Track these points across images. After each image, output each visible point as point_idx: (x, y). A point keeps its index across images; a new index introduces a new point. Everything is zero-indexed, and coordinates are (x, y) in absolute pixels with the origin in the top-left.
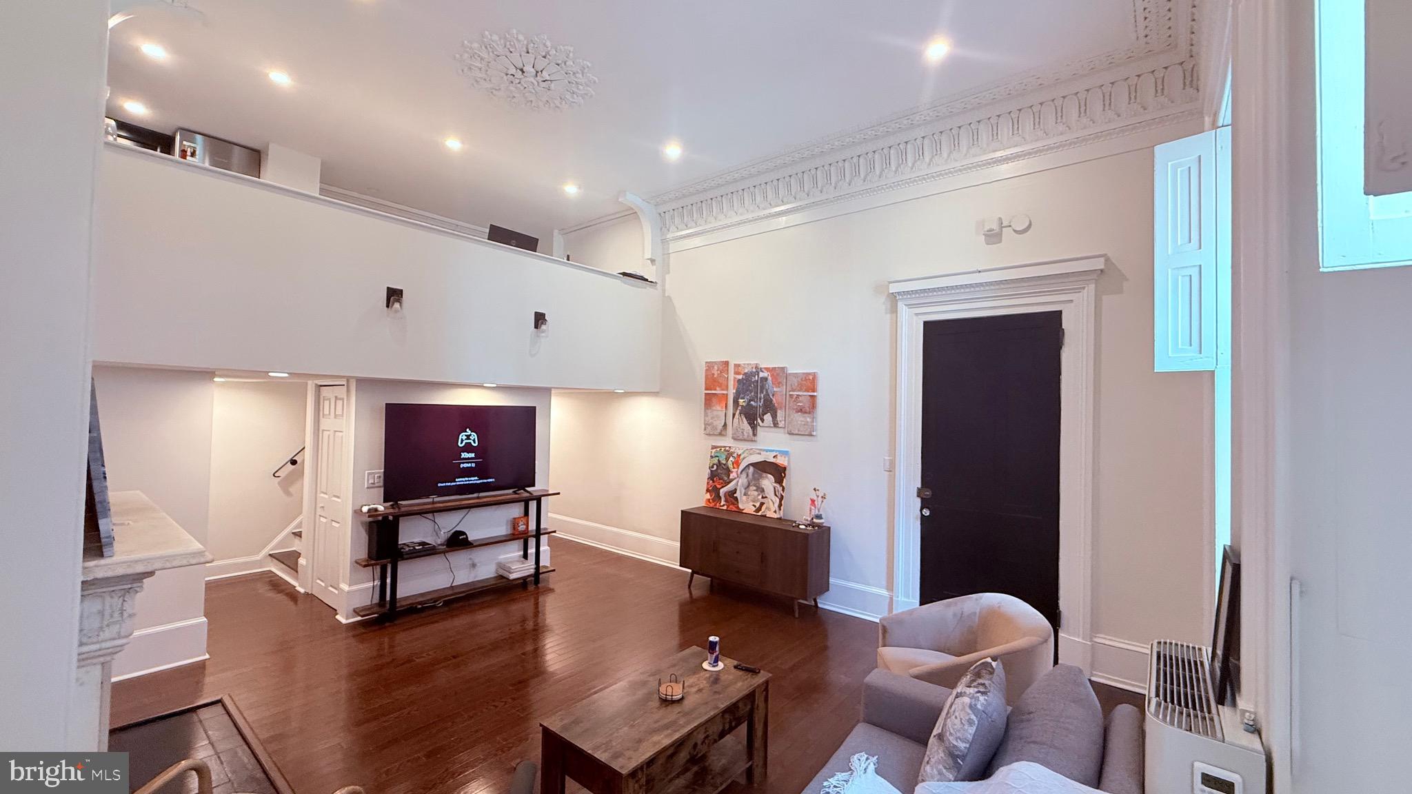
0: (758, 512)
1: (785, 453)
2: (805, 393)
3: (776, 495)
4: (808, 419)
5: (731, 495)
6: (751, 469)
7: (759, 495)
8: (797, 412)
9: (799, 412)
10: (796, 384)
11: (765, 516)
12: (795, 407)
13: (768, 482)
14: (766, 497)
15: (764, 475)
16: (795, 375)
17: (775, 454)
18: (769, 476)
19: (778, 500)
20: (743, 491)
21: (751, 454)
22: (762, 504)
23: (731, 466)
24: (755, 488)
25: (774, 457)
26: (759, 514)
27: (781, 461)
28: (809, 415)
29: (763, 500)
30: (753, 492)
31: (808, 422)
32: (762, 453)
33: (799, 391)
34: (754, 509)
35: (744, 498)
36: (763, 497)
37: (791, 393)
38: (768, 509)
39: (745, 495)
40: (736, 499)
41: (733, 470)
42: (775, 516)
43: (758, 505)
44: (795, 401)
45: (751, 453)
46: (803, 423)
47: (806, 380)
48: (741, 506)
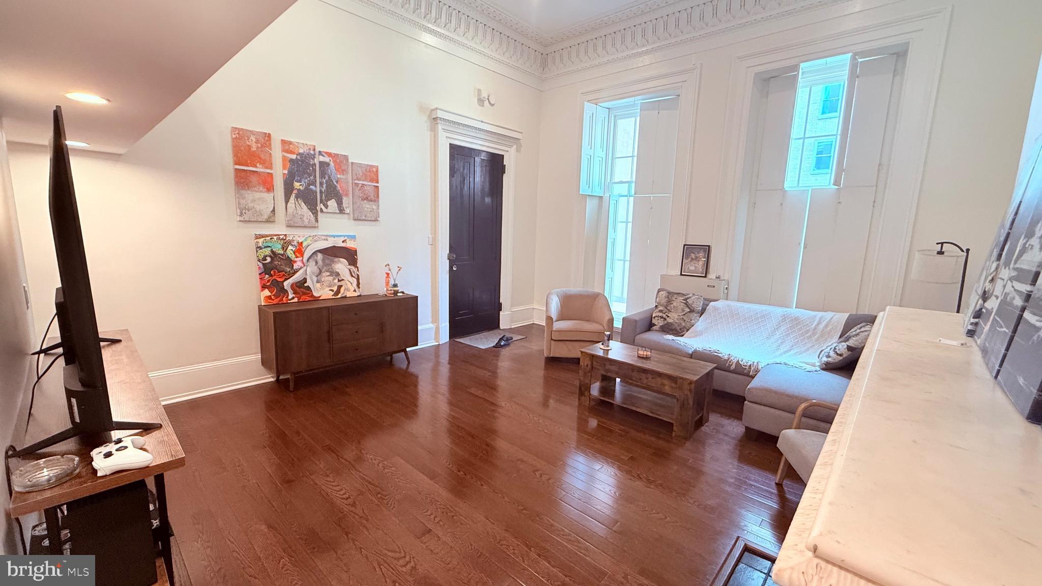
0: (338, 295)
1: (353, 238)
2: (369, 184)
3: (352, 276)
4: (374, 207)
5: (301, 287)
6: (320, 256)
7: (334, 279)
8: (363, 199)
9: (365, 199)
10: (361, 174)
11: (345, 297)
12: (361, 195)
13: (341, 266)
14: (343, 280)
15: (336, 259)
16: (360, 165)
17: (343, 239)
18: (341, 259)
19: (355, 280)
20: (315, 279)
21: (316, 241)
22: (340, 287)
23: (292, 256)
24: (328, 274)
25: (343, 242)
26: (339, 296)
27: (350, 244)
28: (374, 203)
29: (340, 283)
30: (326, 277)
31: (373, 209)
32: (328, 238)
33: (363, 180)
34: (333, 293)
35: (318, 285)
36: (339, 281)
37: (356, 182)
38: (348, 290)
39: (318, 282)
40: (308, 288)
41: (296, 259)
42: (356, 294)
43: (335, 289)
44: (360, 190)
45: (315, 239)
46: (369, 210)
47: (370, 171)
48: (316, 294)
